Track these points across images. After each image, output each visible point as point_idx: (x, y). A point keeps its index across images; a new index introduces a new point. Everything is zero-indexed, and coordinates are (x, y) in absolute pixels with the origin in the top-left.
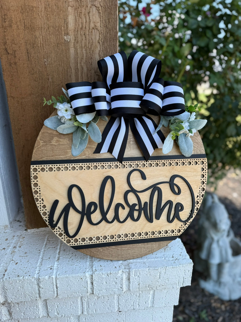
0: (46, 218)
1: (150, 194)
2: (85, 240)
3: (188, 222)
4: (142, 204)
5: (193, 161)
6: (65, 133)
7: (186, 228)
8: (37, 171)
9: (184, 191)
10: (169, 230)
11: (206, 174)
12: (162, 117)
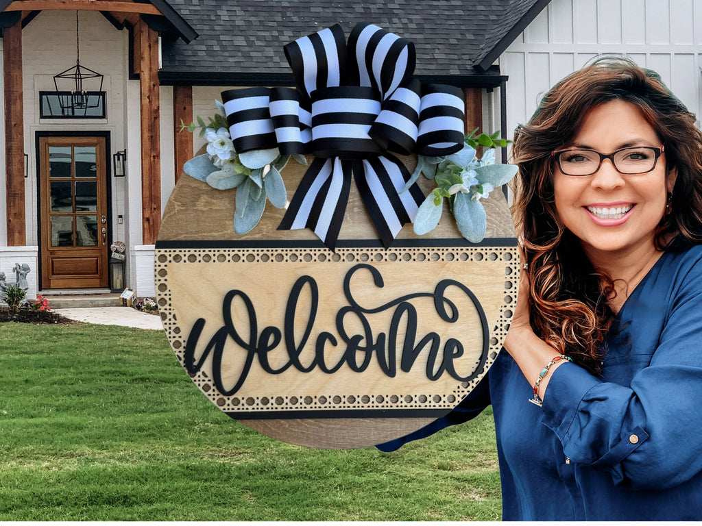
0: (180, 352)
1: (391, 318)
2: (254, 403)
3: (473, 382)
4: (373, 337)
5: (488, 251)
6: (220, 188)
7: (468, 394)
8: (166, 260)
9: (466, 316)
10: (430, 396)
11: (515, 282)
12: (421, 158)
